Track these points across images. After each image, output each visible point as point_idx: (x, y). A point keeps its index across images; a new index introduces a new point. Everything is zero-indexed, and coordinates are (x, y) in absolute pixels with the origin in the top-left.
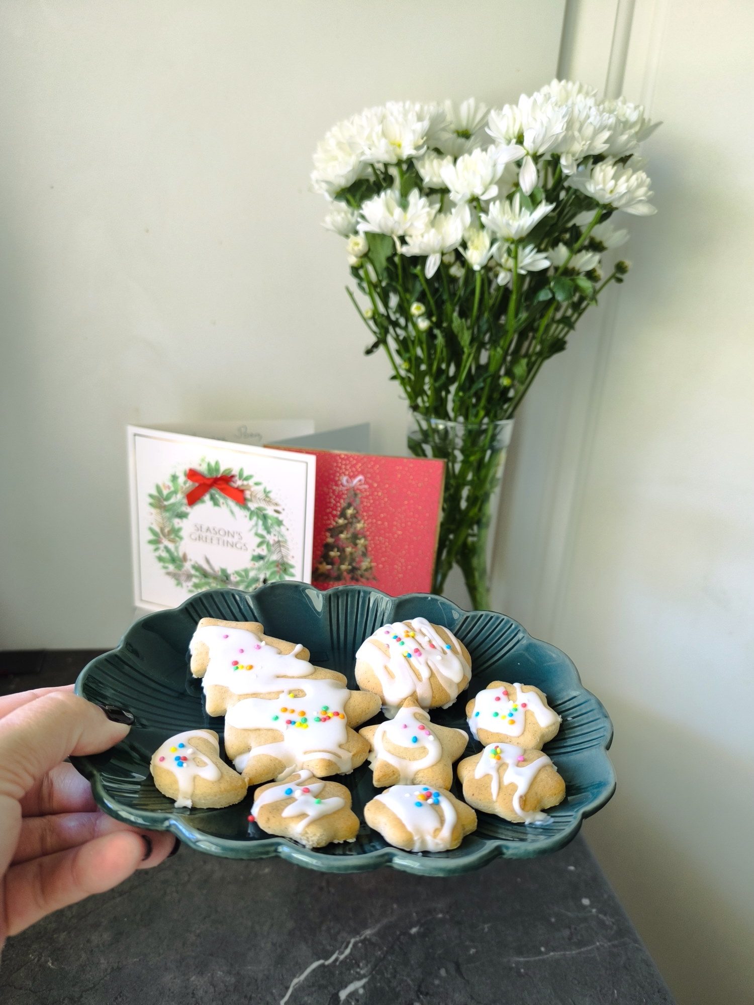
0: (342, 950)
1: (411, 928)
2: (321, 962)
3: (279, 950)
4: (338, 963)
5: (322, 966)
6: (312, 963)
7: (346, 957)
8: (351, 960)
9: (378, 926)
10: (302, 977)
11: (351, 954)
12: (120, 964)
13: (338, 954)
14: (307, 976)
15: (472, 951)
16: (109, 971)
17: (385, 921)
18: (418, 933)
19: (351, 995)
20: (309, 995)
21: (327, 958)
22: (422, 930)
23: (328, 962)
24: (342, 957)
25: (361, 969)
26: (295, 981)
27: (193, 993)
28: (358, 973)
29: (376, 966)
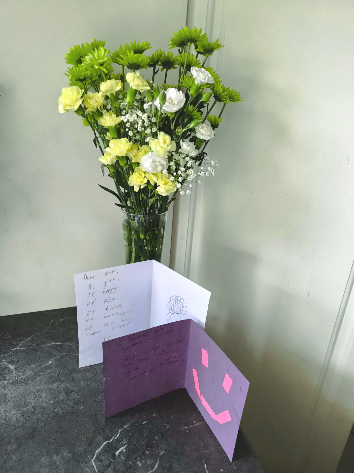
0: (115, 435)
1: (143, 422)
2: (107, 441)
3: (90, 440)
4: (114, 441)
5: (108, 443)
6: (103, 443)
7: (117, 438)
8: (119, 439)
9: (130, 423)
10: (100, 449)
11: (119, 436)
12: (22, 457)
13: (114, 437)
14: (102, 448)
15: (168, 427)
16: (17, 461)
17: (132, 421)
18: (146, 423)
19: (120, 453)
20: (103, 456)
21: (109, 440)
22: (147, 422)
23: (110, 442)
24: (116, 438)
25: (124, 442)
26: (97, 451)
27: (55, 464)
28: (123, 444)
29: (130, 440)
